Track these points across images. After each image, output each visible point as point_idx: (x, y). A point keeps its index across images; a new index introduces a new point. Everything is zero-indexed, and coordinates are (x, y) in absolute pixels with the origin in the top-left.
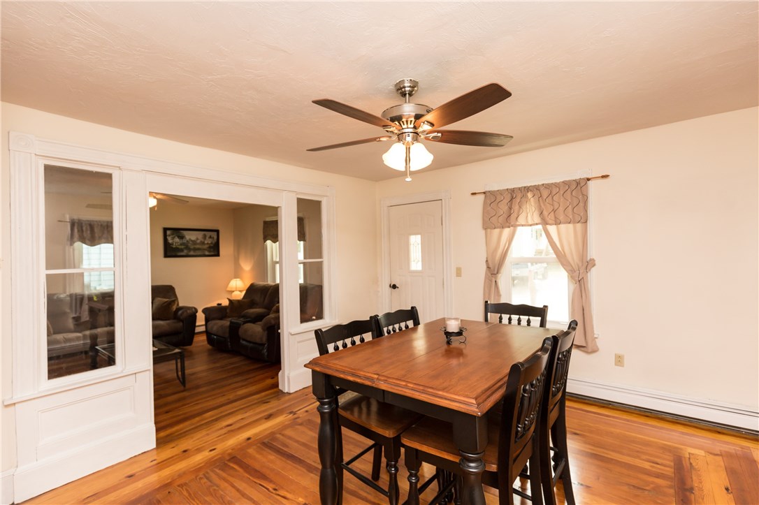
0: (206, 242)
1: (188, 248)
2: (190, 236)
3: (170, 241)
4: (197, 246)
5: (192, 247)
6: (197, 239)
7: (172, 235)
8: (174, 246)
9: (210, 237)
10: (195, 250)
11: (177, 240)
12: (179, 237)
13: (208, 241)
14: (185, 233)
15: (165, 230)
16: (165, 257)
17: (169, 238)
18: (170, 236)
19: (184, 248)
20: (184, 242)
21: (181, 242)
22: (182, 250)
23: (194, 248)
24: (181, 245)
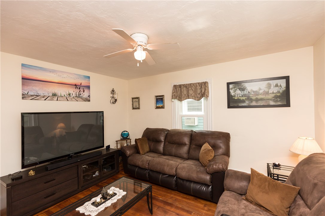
0: (270, 91)
2: (251, 88)
3: (233, 94)
4: (260, 97)
5: (254, 98)
6: (260, 89)
7: (235, 88)
8: (236, 98)
9: (277, 86)
11: (238, 92)
12: (240, 89)
13: (274, 90)
14: (246, 85)
15: (228, 84)
16: (228, 108)
17: (232, 92)
18: (232, 89)
19: (246, 99)
20: (245, 93)
21: (242, 94)
22: (243, 101)
23: (257, 98)
24: (242, 96)
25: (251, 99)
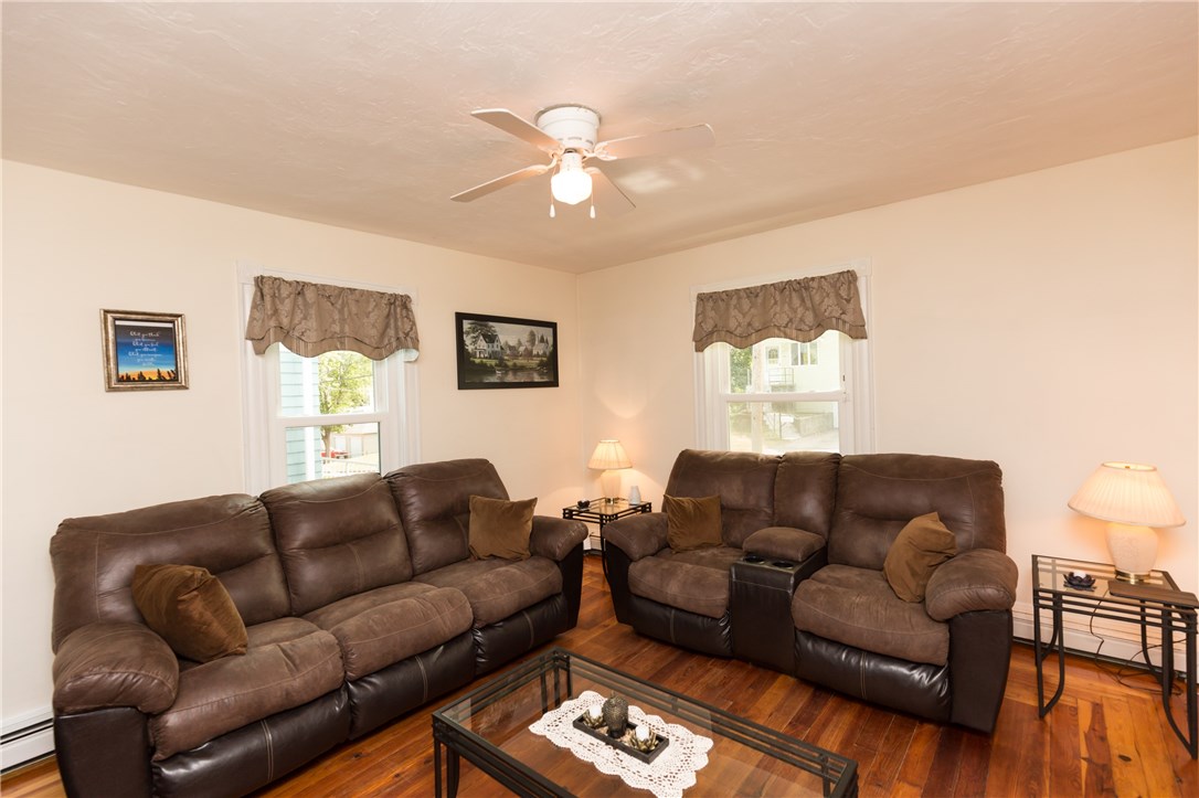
0: (535, 352)
1: (502, 365)
2: (508, 336)
3: (470, 348)
4: (521, 361)
5: (510, 364)
6: (520, 344)
7: (474, 331)
8: (477, 361)
9: (542, 340)
10: (517, 369)
11: (482, 344)
12: (485, 336)
13: (539, 349)
14: (497, 327)
15: (460, 317)
16: (459, 388)
17: (468, 340)
18: (468, 333)
19: (496, 365)
20: (496, 349)
21: (490, 350)
22: (491, 371)
23: (515, 365)
24: (490, 358)
25: (506, 366)
